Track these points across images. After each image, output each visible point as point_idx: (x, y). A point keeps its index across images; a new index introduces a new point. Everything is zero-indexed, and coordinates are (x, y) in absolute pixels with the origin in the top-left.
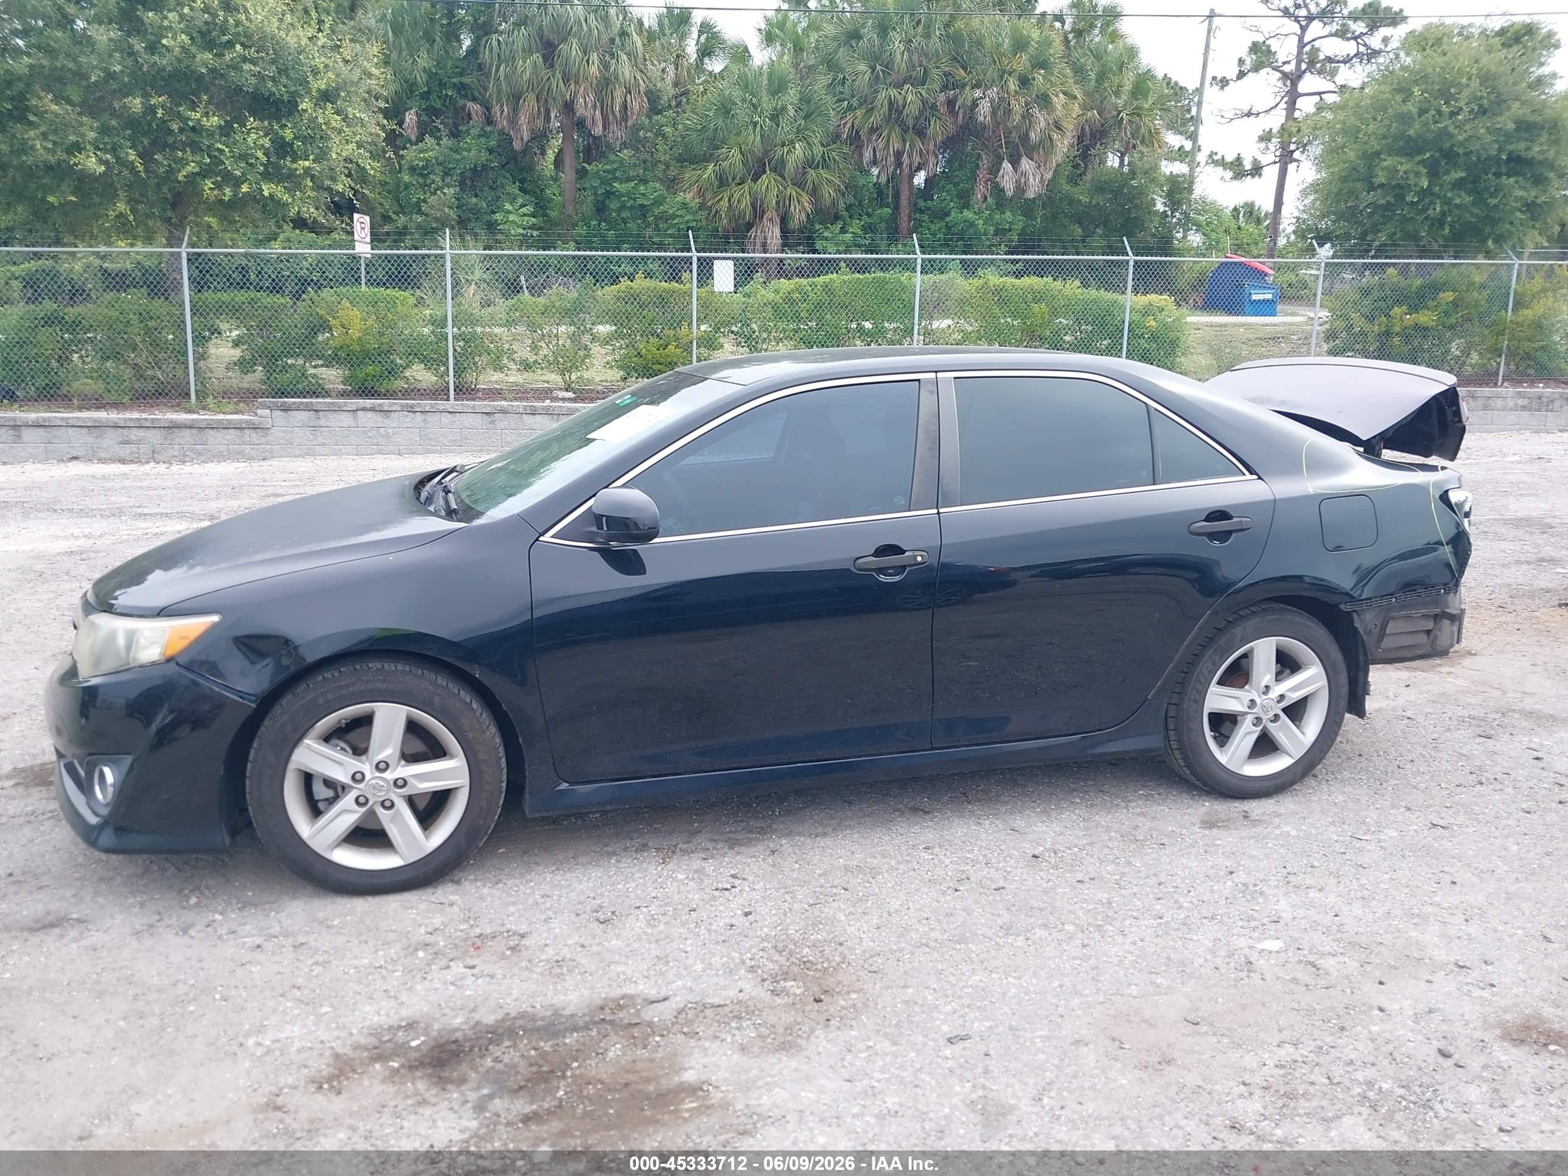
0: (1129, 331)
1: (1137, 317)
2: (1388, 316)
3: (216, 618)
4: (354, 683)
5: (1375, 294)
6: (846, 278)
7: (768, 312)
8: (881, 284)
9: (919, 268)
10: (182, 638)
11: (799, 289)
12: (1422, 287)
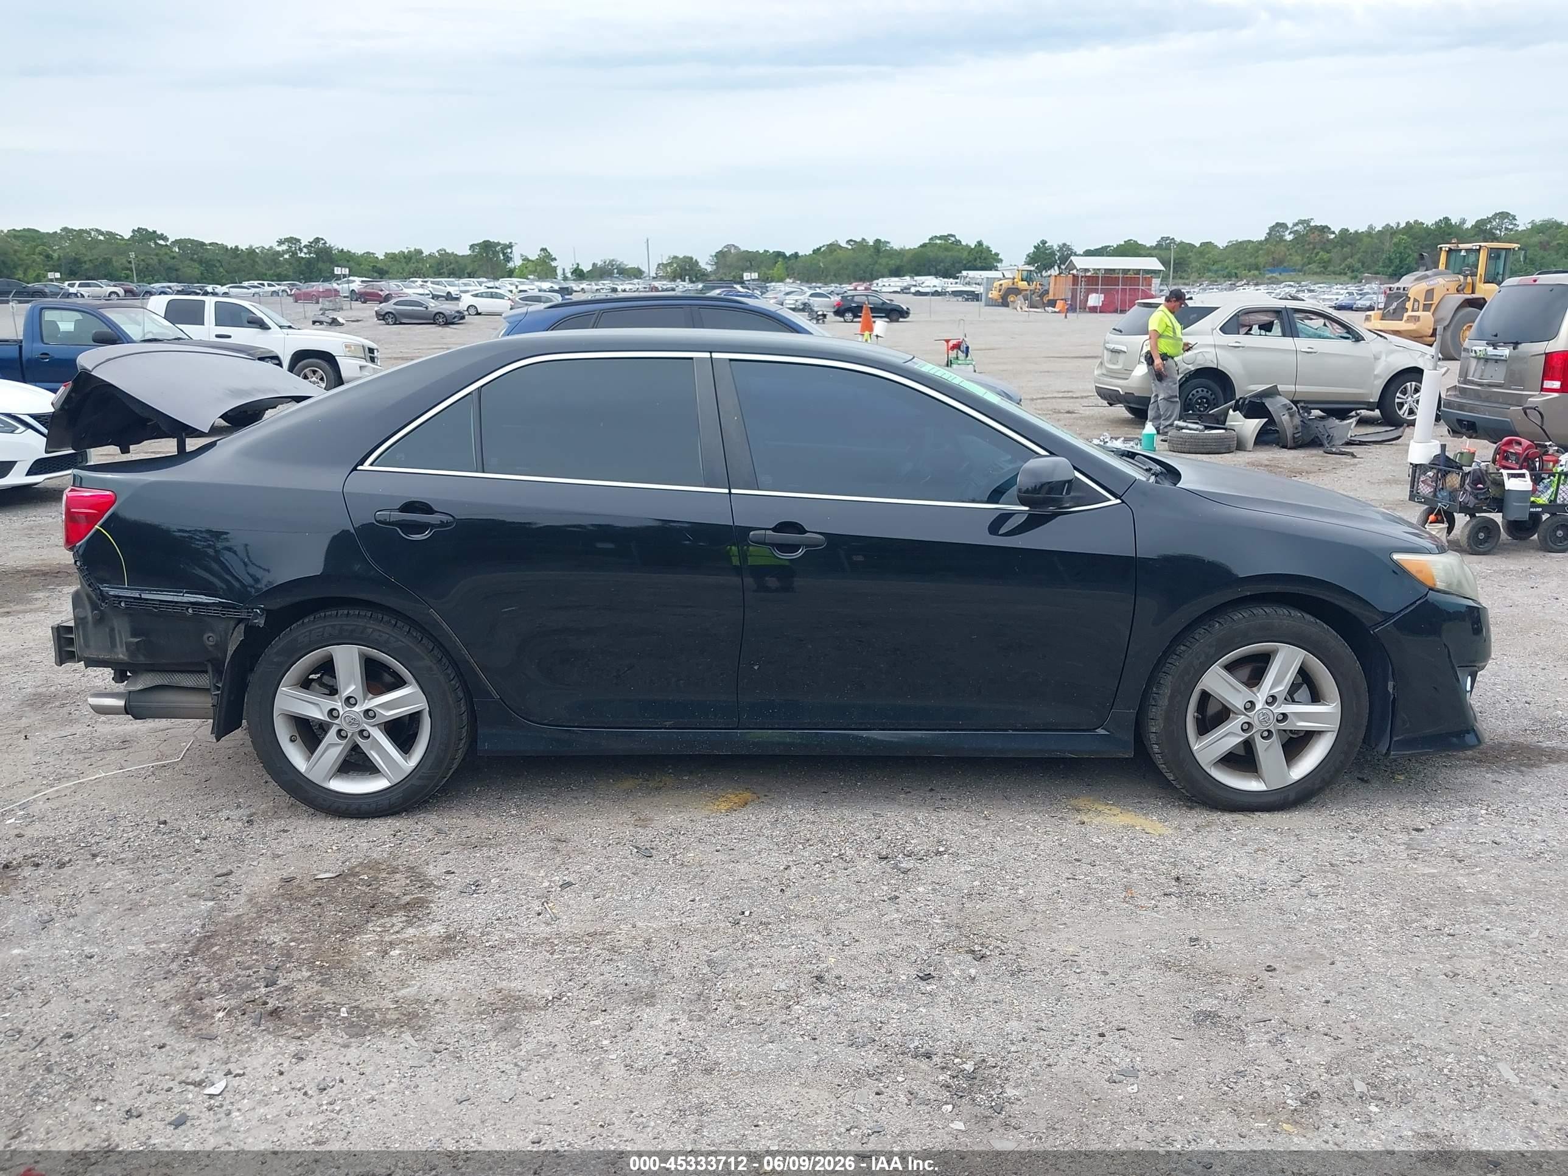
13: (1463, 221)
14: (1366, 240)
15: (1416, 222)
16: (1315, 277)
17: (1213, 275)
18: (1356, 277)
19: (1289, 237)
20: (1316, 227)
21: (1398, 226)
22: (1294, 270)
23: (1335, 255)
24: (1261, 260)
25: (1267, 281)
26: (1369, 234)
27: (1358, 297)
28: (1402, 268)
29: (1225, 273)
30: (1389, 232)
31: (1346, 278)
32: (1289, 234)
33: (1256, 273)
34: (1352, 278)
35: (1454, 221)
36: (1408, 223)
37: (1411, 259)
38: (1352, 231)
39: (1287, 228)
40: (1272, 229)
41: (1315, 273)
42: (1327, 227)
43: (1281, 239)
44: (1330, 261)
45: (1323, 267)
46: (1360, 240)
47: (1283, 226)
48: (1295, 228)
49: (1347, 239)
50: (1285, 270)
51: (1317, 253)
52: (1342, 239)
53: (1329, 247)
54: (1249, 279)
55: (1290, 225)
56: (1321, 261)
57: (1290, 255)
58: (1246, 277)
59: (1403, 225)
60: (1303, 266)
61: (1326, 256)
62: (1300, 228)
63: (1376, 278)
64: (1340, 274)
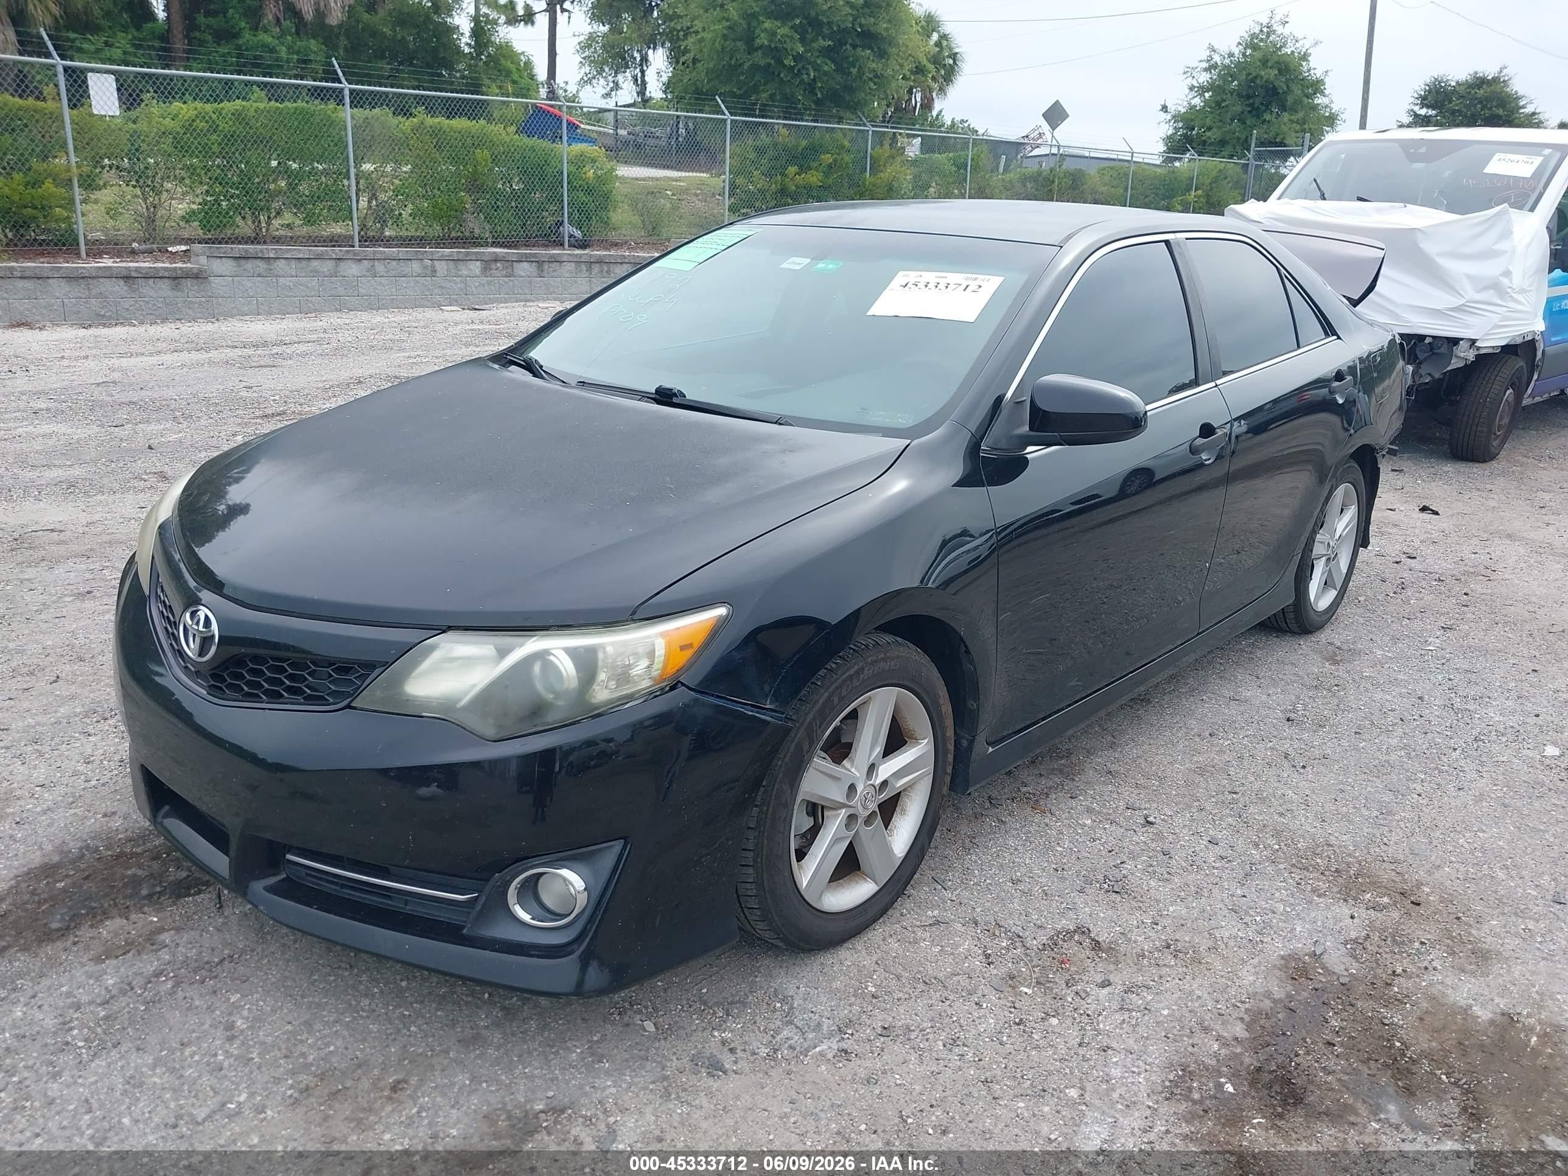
0: (569, 183)
1: (573, 169)
2: (783, 174)
3: (722, 611)
4: (862, 669)
5: (771, 153)
6: (261, 106)
7: (167, 144)
8: (305, 117)
9: (347, 100)
10: (683, 648)
11: (201, 116)
12: (806, 148)
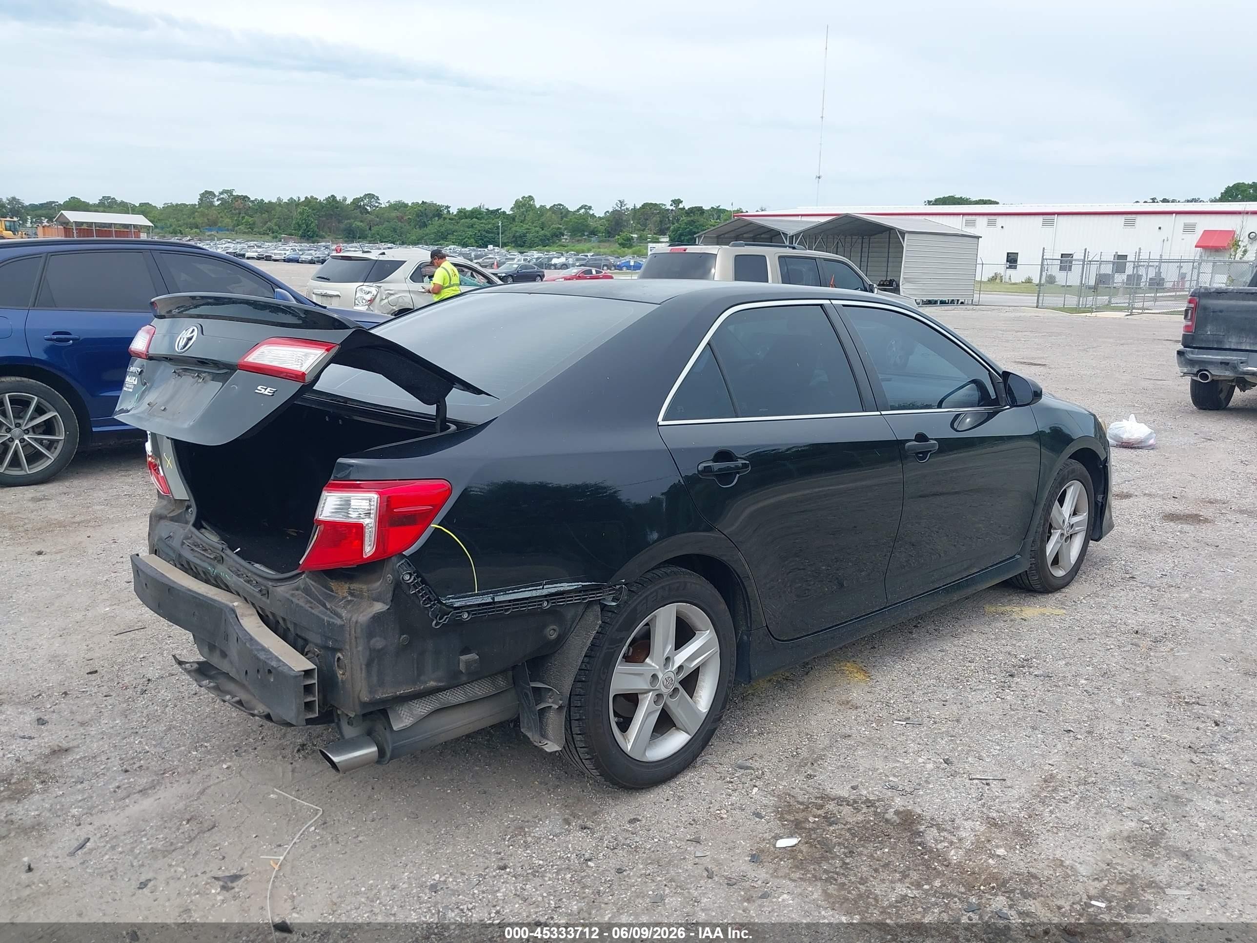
13: (345, 199)
14: (279, 209)
15: (312, 197)
16: (245, 236)
17: (160, 231)
18: (276, 237)
19: (217, 203)
20: (238, 197)
21: (299, 200)
22: (228, 230)
23: (257, 218)
24: (199, 220)
25: (207, 238)
26: (279, 203)
27: (301, 253)
28: (308, 231)
29: (171, 229)
30: (293, 204)
31: (269, 238)
32: (218, 200)
33: (198, 231)
34: (273, 238)
35: (339, 198)
36: (306, 198)
37: (313, 225)
38: (266, 201)
39: (215, 196)
40: (203, 195)
41: (244, 233)
42: (247, 197)
43: (212, 204)
44: (254, 223)
45: (250, 228)
46: (274, 209)
47: (211, 193)
48: (222, 196)
49: (263, 208)
50: (220, 229)
51: (243, 218)
52: (259, 207)
53: (250, 212)
54: (193, 236)
55: (217, 194)
56: (247, 223)
57: (222, 217)
58: (190, 234)
59: (303, 199)
60: (234, 226)
61: (250, 220)
62: (225, 196)
63: (291, 238)
64: (264, 234)
